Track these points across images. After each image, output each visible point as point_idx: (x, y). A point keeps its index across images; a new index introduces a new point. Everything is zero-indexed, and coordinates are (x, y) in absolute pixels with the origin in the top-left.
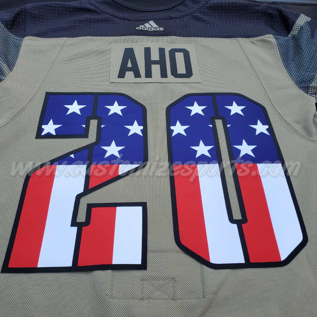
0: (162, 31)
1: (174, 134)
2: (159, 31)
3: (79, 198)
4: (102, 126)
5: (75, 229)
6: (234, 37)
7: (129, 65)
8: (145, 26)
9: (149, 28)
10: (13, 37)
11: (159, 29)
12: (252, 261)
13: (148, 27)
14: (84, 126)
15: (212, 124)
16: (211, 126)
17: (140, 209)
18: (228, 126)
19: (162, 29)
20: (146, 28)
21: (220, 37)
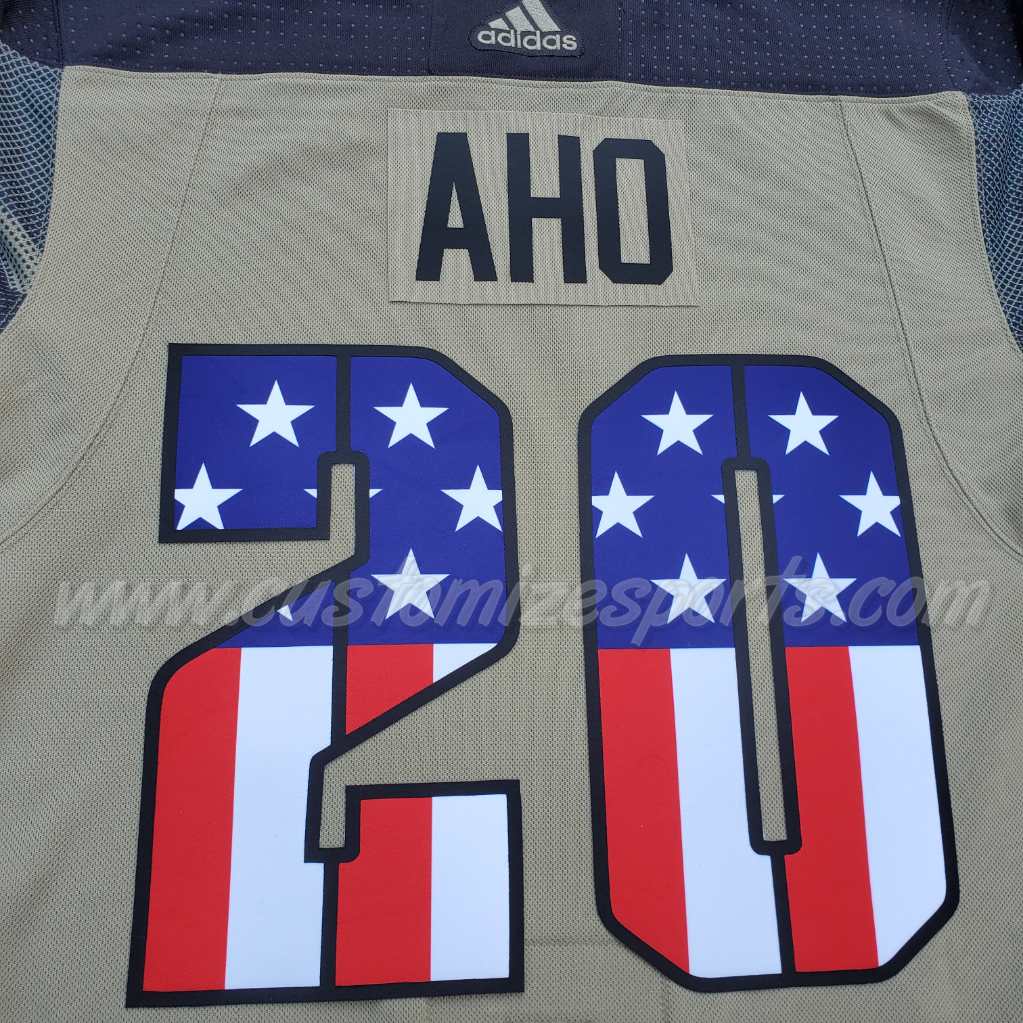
0: (571, 55)
1: (602, 529)
2: (563, 55)
3: (319, 763)
4: (373, 492)
5: (318, 869)
6: (829, 90)
7: (455, 220)
8: (510, 25)
9: (524, 34)
10: (19, 64)
11: (562, 42)
12: (801, 966)
13: (519, 30)
14: (313, 492)
15: (723, 494)
16: (721, 498)
17: (500, 801)
18: (776, 498)
19: (570, 43)
20: (512, 32)
21: (778, 88)
